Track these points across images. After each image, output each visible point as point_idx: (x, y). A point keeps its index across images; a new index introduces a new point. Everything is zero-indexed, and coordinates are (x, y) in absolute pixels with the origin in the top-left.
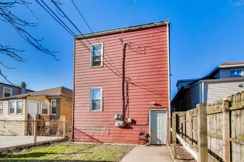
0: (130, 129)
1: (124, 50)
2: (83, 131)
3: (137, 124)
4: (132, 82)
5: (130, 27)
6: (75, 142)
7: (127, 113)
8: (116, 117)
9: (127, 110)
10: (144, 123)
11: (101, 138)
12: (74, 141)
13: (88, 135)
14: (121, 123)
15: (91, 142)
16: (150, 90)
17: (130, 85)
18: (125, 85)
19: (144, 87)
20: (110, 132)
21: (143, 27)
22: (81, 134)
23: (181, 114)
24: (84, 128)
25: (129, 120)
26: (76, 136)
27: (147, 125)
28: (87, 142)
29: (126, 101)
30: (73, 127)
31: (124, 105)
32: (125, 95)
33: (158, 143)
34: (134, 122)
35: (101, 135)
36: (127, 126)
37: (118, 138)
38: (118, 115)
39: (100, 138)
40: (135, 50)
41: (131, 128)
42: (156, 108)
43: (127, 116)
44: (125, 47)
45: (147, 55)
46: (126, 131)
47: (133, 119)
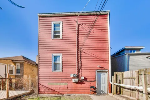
0: (83, 84)
1: (78, 28)
2: (47, 86)
3: (88, 80)
4: (84, 51)
5: (83, 12)
7: (80, 73)
8: (72, 76)
9: (81, 71)
10: (92, 80)
11: (61, 90)
12: (39, 94)
13: (51, 89)
14: (77, 80)
15: (54, 94)
16: (97, 57)
17: (82, 53)
18: (79, 53)
19: (93, 55)
20: (68, 86)
21: (92, 13)
22: (45, 88)
23: (118, 73)
24: (47, 84)
25: (83, 78)
26: (41, 90)
27: (95, 81)
28: (50, 94)
29: (80, 65)
30: (39, 83)
31: (78, 67)
32: (79, 60)
33: (102, 93)
34: (86, 79)
35: (61, 88)
36: (80, 82)
37: (74, 91)
38: (74, 74)
39: (61, 91)
40: (86, 29)
41: (84, 83)
42: (101, 70)
43: (80, 75)
44: (79, 26)
45: (94, 33)
46: (79, 86)
47: (85, 77)
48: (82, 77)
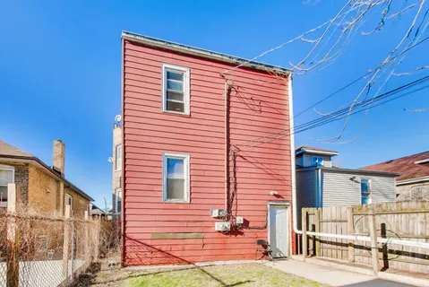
0: (239, 236)
1: (229, 96)
2: (149, 243)
3: (250, 225)
4: (241, 154)
5: (239, 59)
6: (128, 268)
7: (233, 208)
8: (216, 213)
9: (234, 202)
10: (261, 225)
11: (187, 253)
12: (126, 266)
13: (160, 251)
14: (227, 225)
15: (168, 263)
16: (269, 171)
17: (238, 159)
18: (231, 158)
19: (260, 166)
20: (205, 241)
21: (258, 67)
22: (145, 249)
23: (311, 210)
24: (149, 236)
25: (239, 220)
26: (131, 254)
27: (266, 227)
28: (157, 264)
29: (232, 186)
30: (125, 235)
31: (228, 193)
32: (232, 175)
34: (246, 223)
35: (187, 247)
36: (235, 231)
37: (218, 252)
38: (220, 211)
39: (186, 255)
40: (246, 101)
41: (242, 234)
42: (276, 201)
43: (233, 213)
44: (229, 91)
45: (262, 114)
46: (232, 239)
47: (245, 218)
48: (238, 218)
